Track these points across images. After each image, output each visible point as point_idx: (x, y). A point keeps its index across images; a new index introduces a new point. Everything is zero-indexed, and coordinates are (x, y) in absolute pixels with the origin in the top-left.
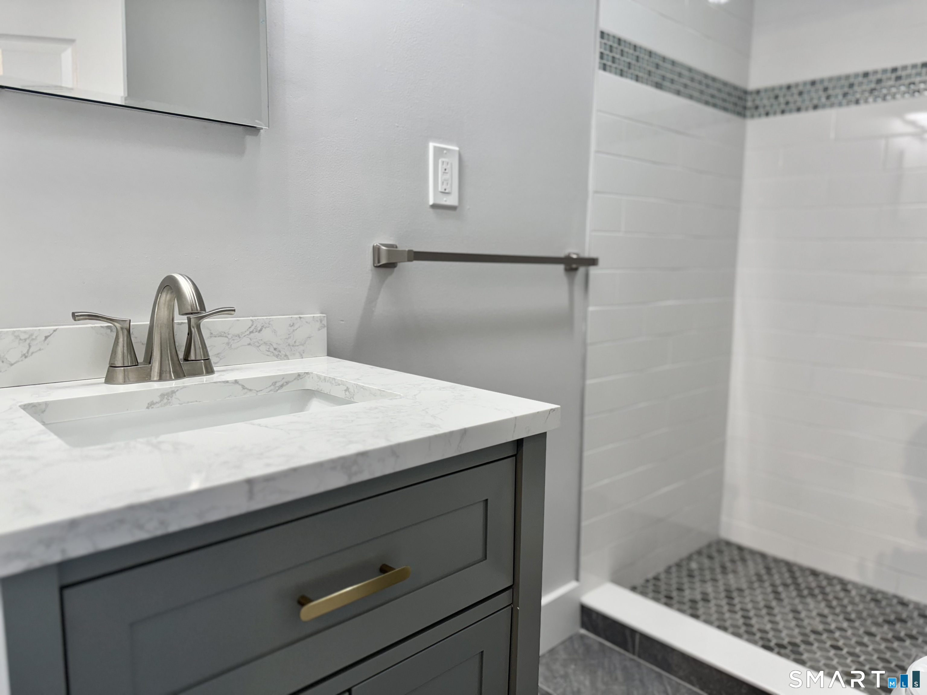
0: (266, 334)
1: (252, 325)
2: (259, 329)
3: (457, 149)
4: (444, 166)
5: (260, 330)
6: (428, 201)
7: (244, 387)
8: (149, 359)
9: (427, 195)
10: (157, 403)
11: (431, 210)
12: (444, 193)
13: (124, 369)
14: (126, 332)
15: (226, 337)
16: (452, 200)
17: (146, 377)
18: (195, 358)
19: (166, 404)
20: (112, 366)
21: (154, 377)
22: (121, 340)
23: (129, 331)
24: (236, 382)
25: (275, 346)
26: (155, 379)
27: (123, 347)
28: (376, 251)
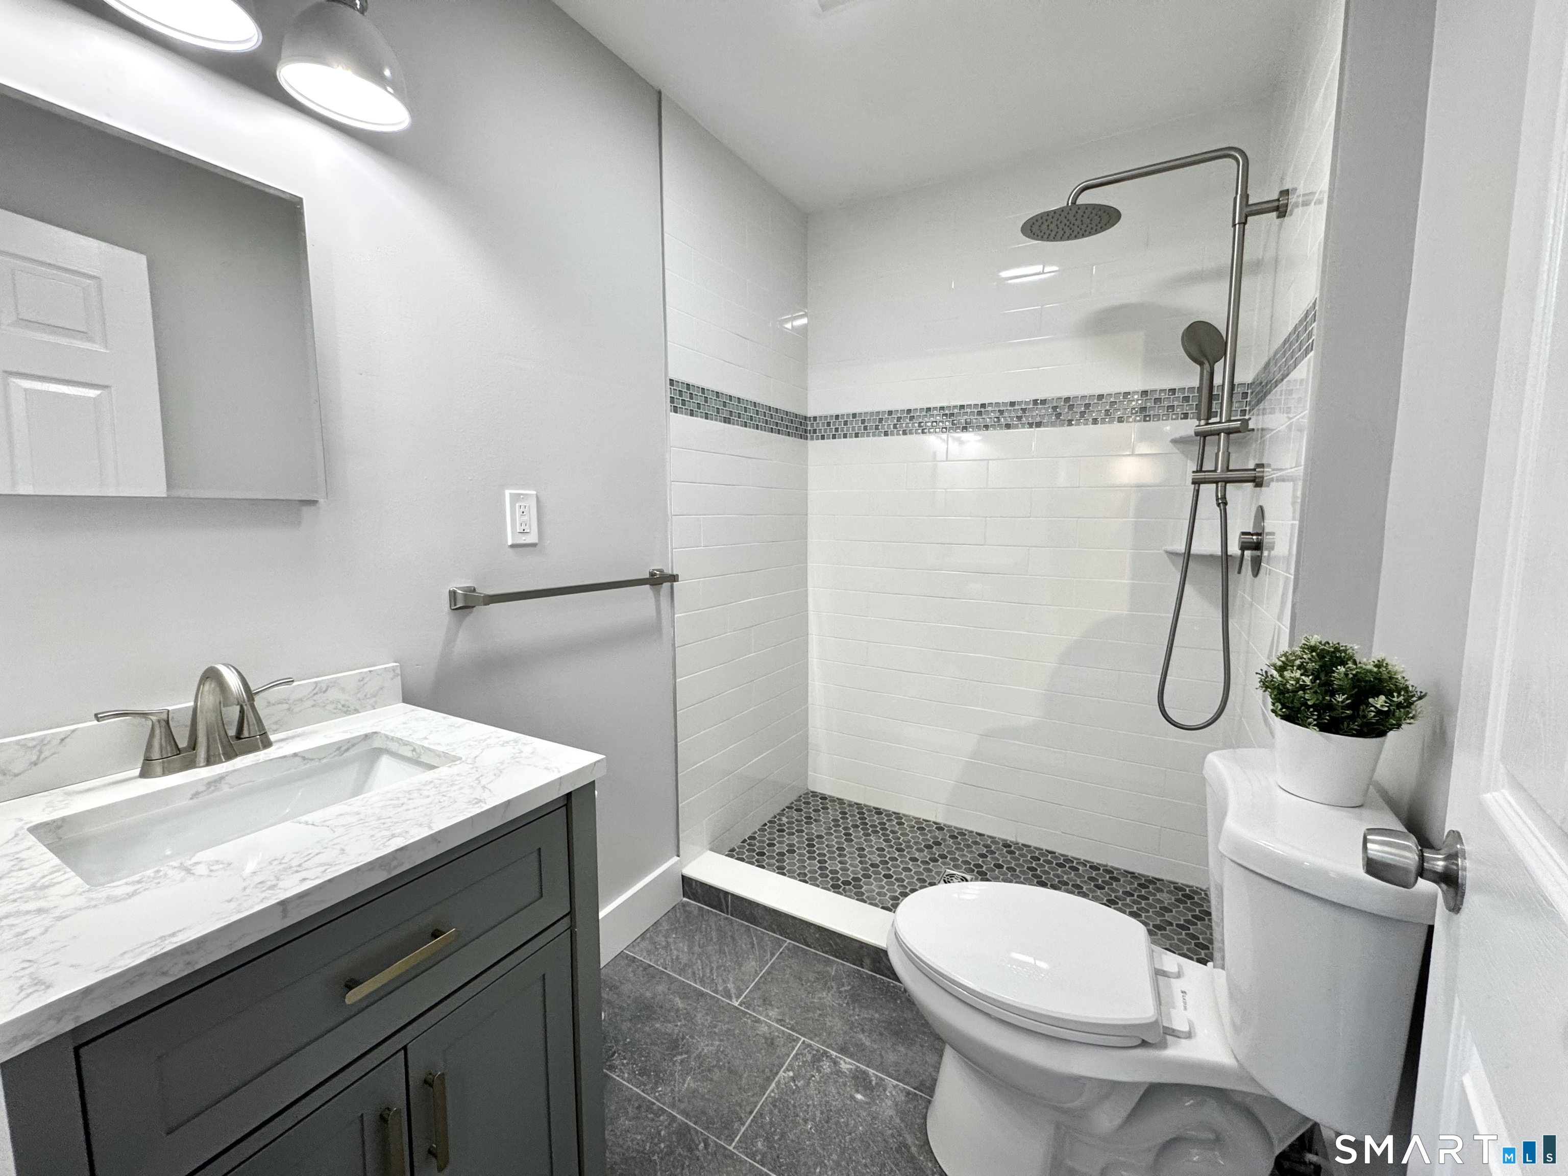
0: (333, 694)
1: (316, 687)
2: (324, 689)
3: (535, 493)
4: (522, 510)
5: (326, 690)
6: (507, 542)
7: (304, 758)
8: (193, 745)
9: (506, 536)
10: (202, 792)
11: (511, 550)
12: (523, 532)
13: (163, 762)
14: (163, 724)
15: (287, 703)
16: (532, 538)
17: (190, 764)
18: (249, 734)
19: (213, 791)
20: (148, 760)
21: (199, 763)
22: (157, 732)
23: (167, 722)
24: (295, 755)
25: (343, 702)
26: (202, 765)
27: (161, 739)
28: (453, 595)
